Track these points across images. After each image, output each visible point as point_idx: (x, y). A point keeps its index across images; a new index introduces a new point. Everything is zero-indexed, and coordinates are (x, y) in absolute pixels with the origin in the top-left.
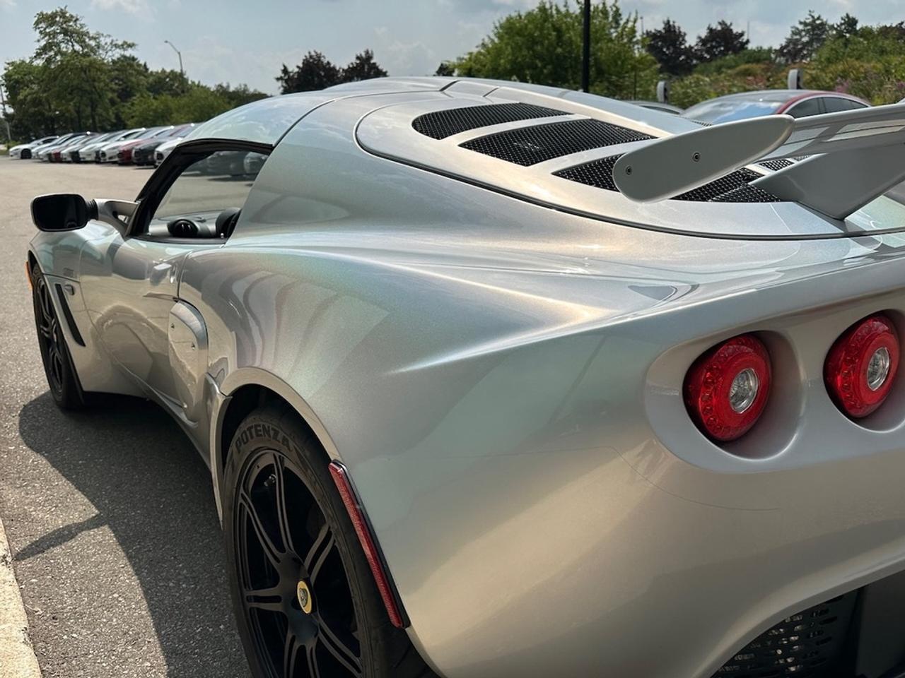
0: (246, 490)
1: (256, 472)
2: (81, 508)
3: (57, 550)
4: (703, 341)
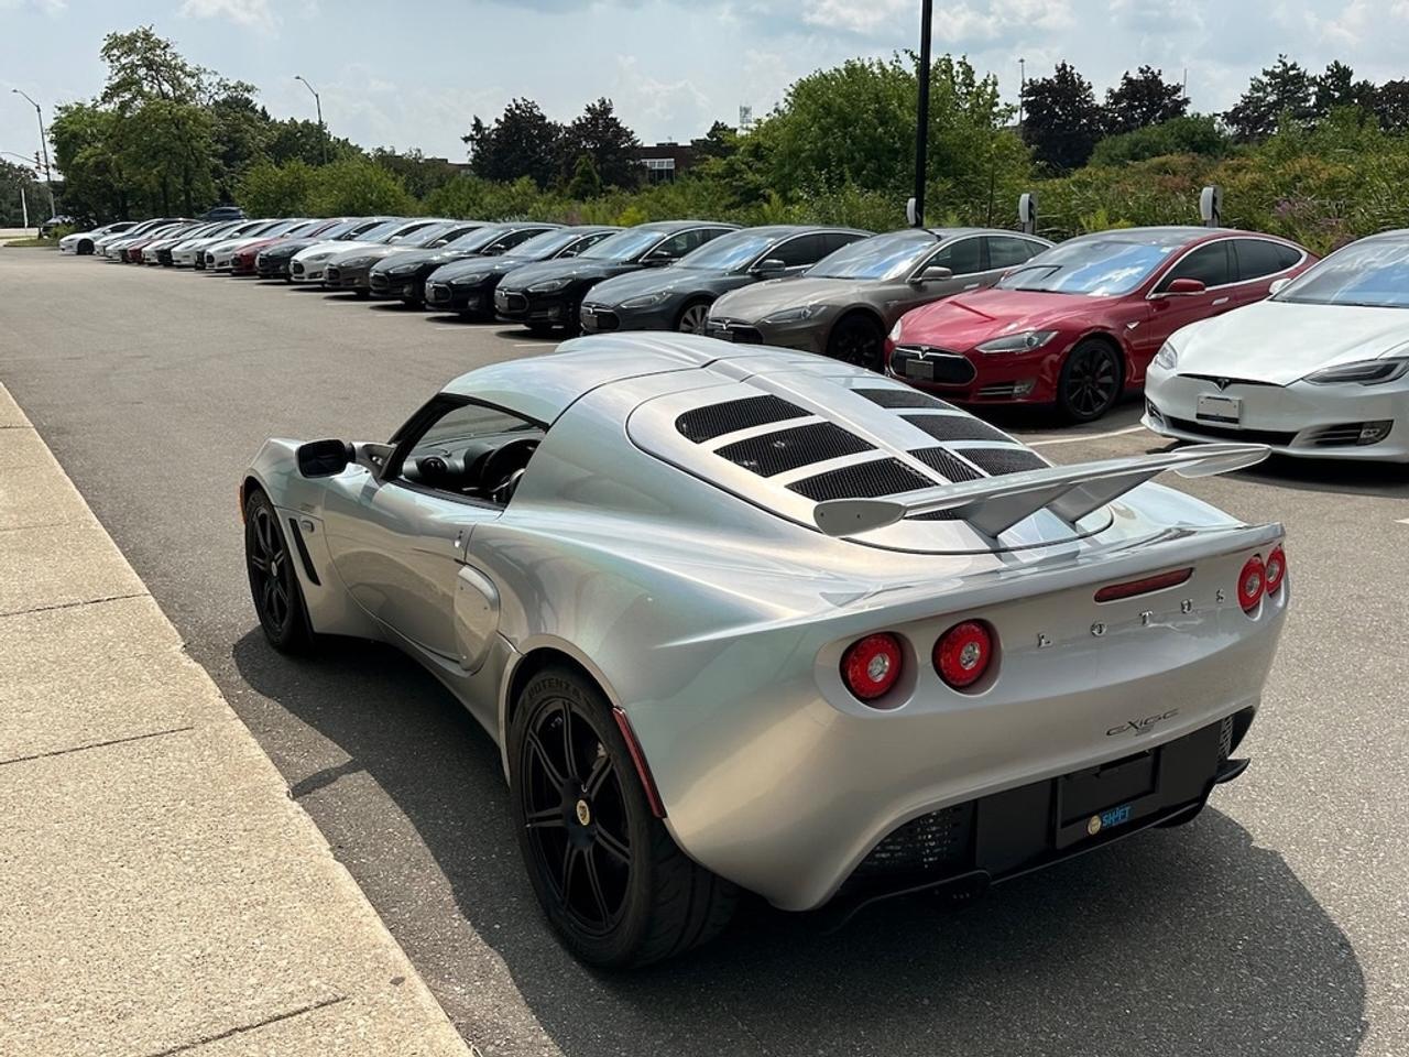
0: (534, 731)
2: (333, 754)
3: (322, 791)
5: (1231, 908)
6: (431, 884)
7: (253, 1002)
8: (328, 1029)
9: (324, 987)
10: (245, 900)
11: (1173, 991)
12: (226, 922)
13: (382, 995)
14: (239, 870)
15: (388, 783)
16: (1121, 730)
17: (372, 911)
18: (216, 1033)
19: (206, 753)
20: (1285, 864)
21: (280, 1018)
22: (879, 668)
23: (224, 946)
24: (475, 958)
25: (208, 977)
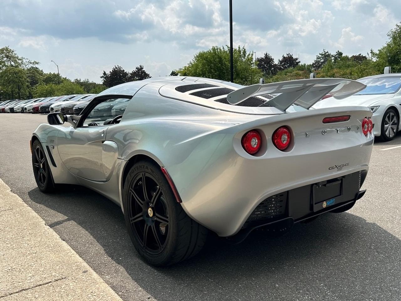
1: (135, 181)
4: (242, 132)
5: (366, 237)
6: (97, 248)
7: (30, 281)
8: (59, 287)
9: (57, 275)
10: (29, 252)
11: (355, 260)
12: (21, 259)
13: (79, 276)
14: (27, 244)
15: (80, 223)
16: (333, 168)
17: (75, 253)
18: (15, 291)
19: (17, 215)
20: (378, 226)
21: (40, 285)
22: (254, 142)
23: (20, 266)
24: (113, 268)
25: (13, 275)
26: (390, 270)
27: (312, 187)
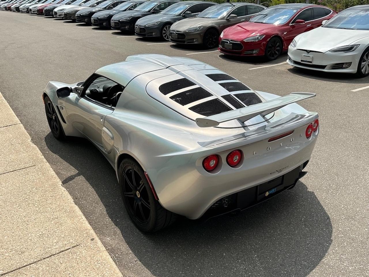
0: (125, 172)
1: (127, 170)
2: (73, 170)
3: (71, 182)
4: (204, 157)
5: (301, 208)
6: (100, 209)
7: (56, 247)
8: (75, 254)
9: (74, 242)
10: (52, 217)
11: (286, 233)
12: (48, 224)
13: (88, 244)
14: (50, 208)
15: (88, 179)
16: (274, 172)
17: (85, 219)
18: (47, 256)
19: (39, 173)
20: (315, 196)
21: (63, 251)
22: (212, 163)
23: (47, 231)
24: (112, 230)
25: (44, 240)
26: (308, 244)
27: (256, 187)
